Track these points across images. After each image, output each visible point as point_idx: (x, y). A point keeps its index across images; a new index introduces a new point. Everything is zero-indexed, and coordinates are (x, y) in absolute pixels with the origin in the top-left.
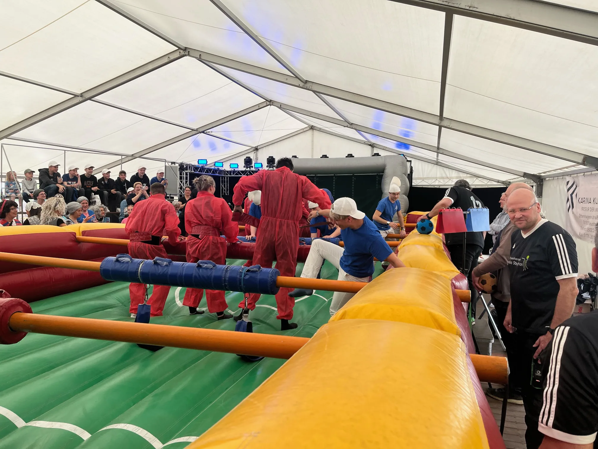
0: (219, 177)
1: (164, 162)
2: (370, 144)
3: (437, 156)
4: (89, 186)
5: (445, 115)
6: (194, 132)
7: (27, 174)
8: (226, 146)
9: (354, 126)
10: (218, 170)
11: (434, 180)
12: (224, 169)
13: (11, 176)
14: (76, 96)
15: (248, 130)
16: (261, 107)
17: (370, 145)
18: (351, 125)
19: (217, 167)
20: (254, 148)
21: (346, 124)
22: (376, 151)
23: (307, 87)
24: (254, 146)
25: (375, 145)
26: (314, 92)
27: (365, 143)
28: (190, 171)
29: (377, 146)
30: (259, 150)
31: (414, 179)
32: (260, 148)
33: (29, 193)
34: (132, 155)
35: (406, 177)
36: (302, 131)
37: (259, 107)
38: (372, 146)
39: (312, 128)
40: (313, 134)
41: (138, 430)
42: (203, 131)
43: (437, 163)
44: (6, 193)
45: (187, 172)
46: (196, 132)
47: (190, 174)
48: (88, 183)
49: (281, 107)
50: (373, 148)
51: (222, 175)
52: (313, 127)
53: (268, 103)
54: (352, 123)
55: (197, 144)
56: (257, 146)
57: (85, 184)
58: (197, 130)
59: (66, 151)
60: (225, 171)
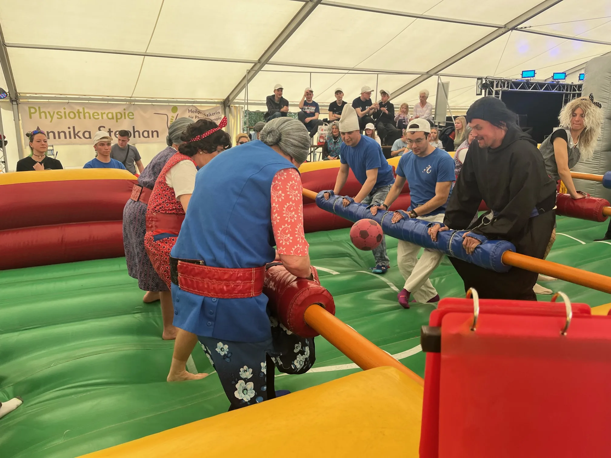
0: (562, 94)
6: (501, 31)
10: (557, 84)
12: (572, 83)
14: (306, 2)
19: (557, 81)
28: (501, 88)
34: (427, 72)
42: (514, 27)
45: (499, 91)
46: (503, 30)
47: (503, 92)
51: (565, 92)
58: (505, 26)
59: (311, 73)
60: (571, 86)
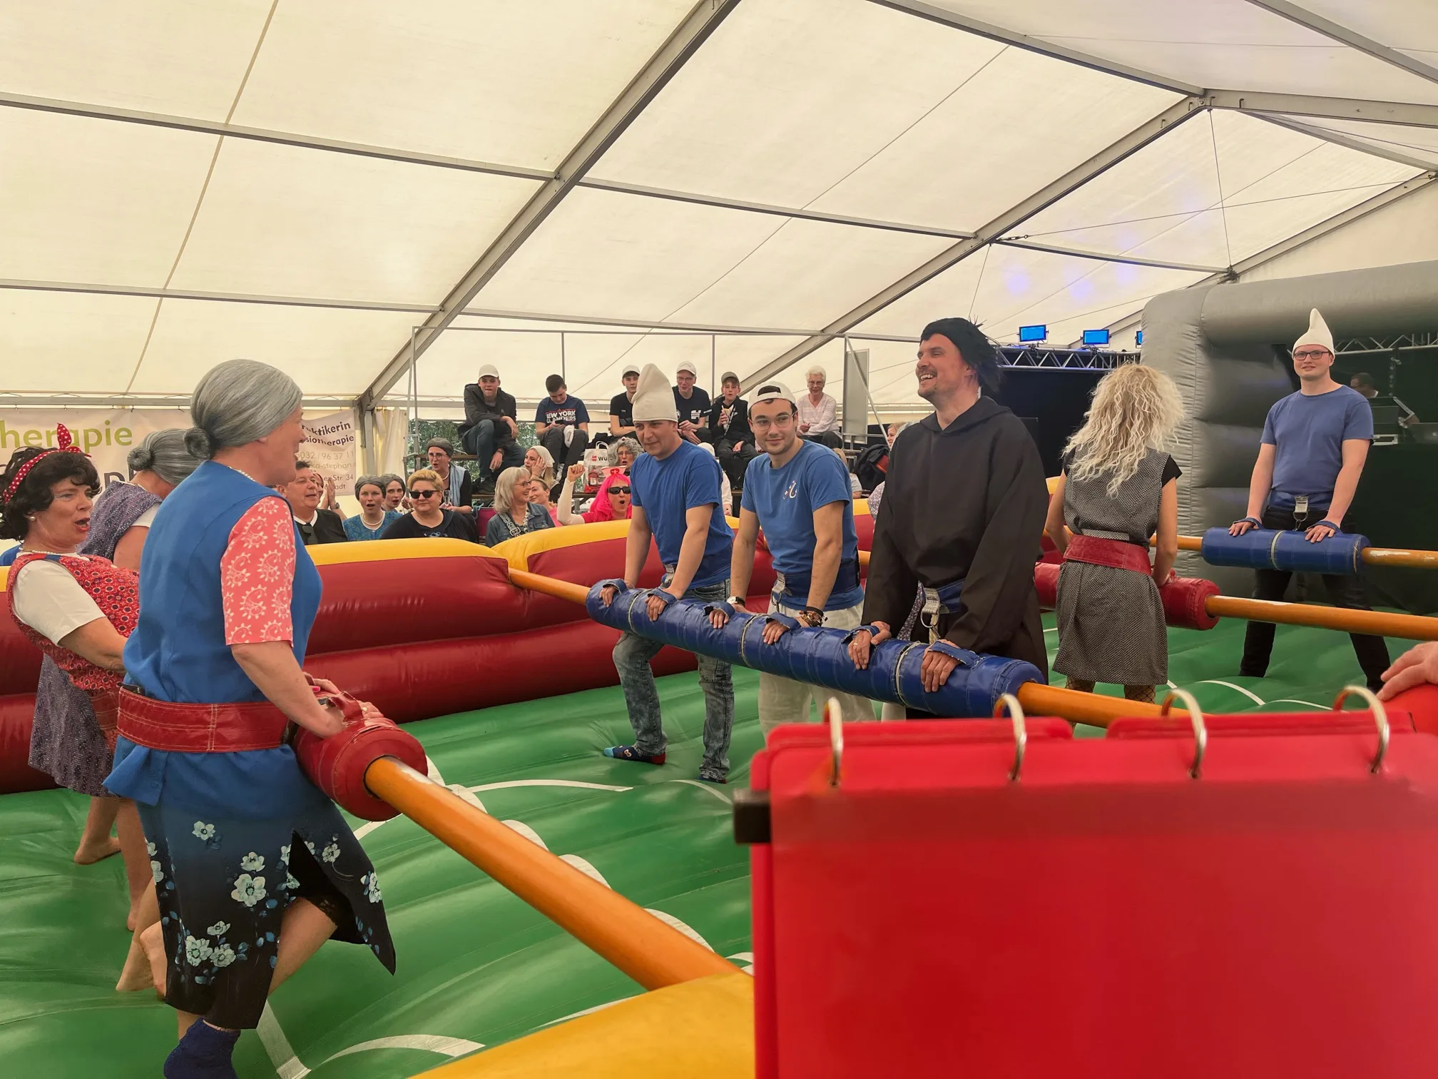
6: (968, 245)
10: (1094, 354)
12: (1124, 351)
14: (548, 181)
16: (1169, 123)
19: (1092, 346)
20: (1224, 272)
24: (1223, 265)
30: (1241, 277)
32: (1244, 272)
34: (822, 331)
36: (1403, 191)
37: (1164, 124)
42: (992, 236)
49: (1246, 103)
53: (1197, 102)
56: (1231, 266)
58: (976, 235)
59: (564, 334)
60: (1122, 356)
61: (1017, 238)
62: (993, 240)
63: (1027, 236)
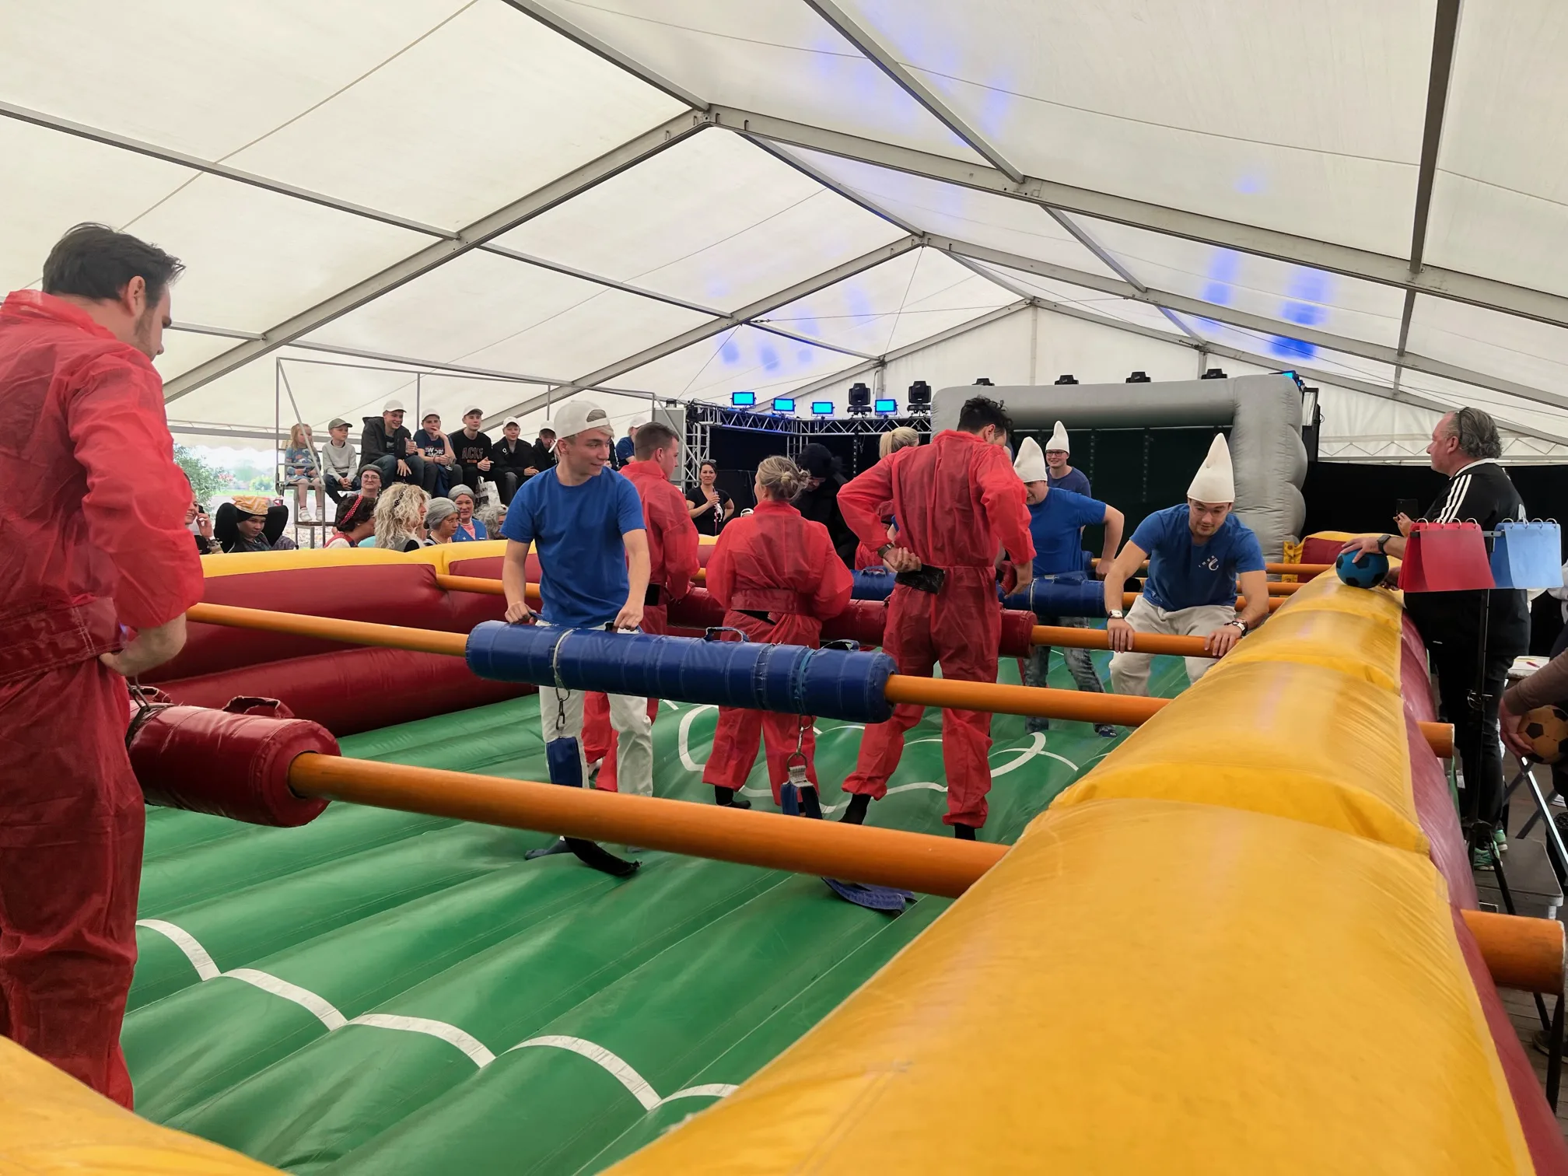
0: (784, 437)
1: (651, 401)
2: (1196, 343)
3: (1398, 375)
4: (473, 459)
5: (1425, 259)
6: (725, 323)
7: (335, 430)
8: (804, 357)
9: (1152, 297)
10: (782, 419)
11: (1383, 444)
12: (798, 417)
13: (299, 435)
14: (446, 238)
15: (861, 314)
16: (896, 252)
17: (1196, 347)
18: (1144, 293)
19: (779, 412)
20: (876, 360)
21: (1131, 291)
22: (1212, 363)
23: (1026, 194)
24: (876, 354)
25: (1211, 348)
26: (1045, 205)
27: (1181, 342)
28: (712, 423)
29: (1216, 349)
30: (889, 365)
31: (1324, 440)
32: (889, 362)
33: (338, 477)
34: (572, 382)
35: (1297, 435)
36: (1007, 312)
37: (892, 252)
38: (1203, 349)
39: (1034, 303)
40: (1036, 320)
41: (604, 1057)
42: (747, 318)
43: (1396, 395)
44: (288, 476)
45: (706, 425)
46: (729, 322)
47: (713, 429)
48: (472, 453)
49: (952, 249)
50: (1204, 355)
51: (792, 433)
52: (1036, 300)
53: (917, 240)
54: (1147, 288)
55: (730, 355)
56: (884, 356)
57: (464, 456)
58: (732, 315)
59: (421, 375)
60: (799, 422)
61: (762, 321)
62: (747, 322)
63: (769, 321)
